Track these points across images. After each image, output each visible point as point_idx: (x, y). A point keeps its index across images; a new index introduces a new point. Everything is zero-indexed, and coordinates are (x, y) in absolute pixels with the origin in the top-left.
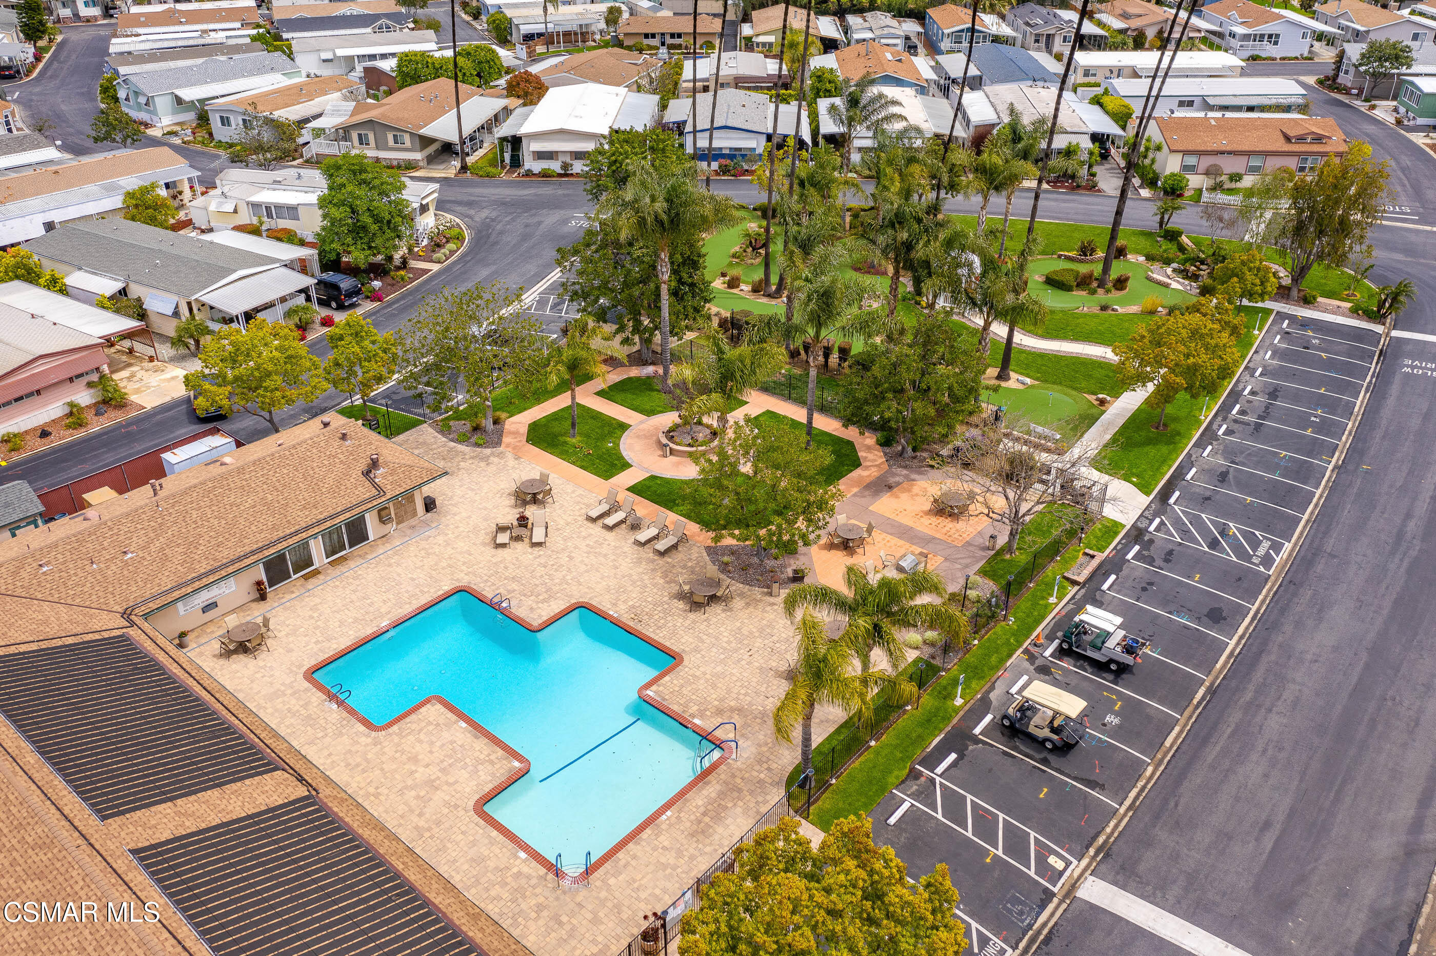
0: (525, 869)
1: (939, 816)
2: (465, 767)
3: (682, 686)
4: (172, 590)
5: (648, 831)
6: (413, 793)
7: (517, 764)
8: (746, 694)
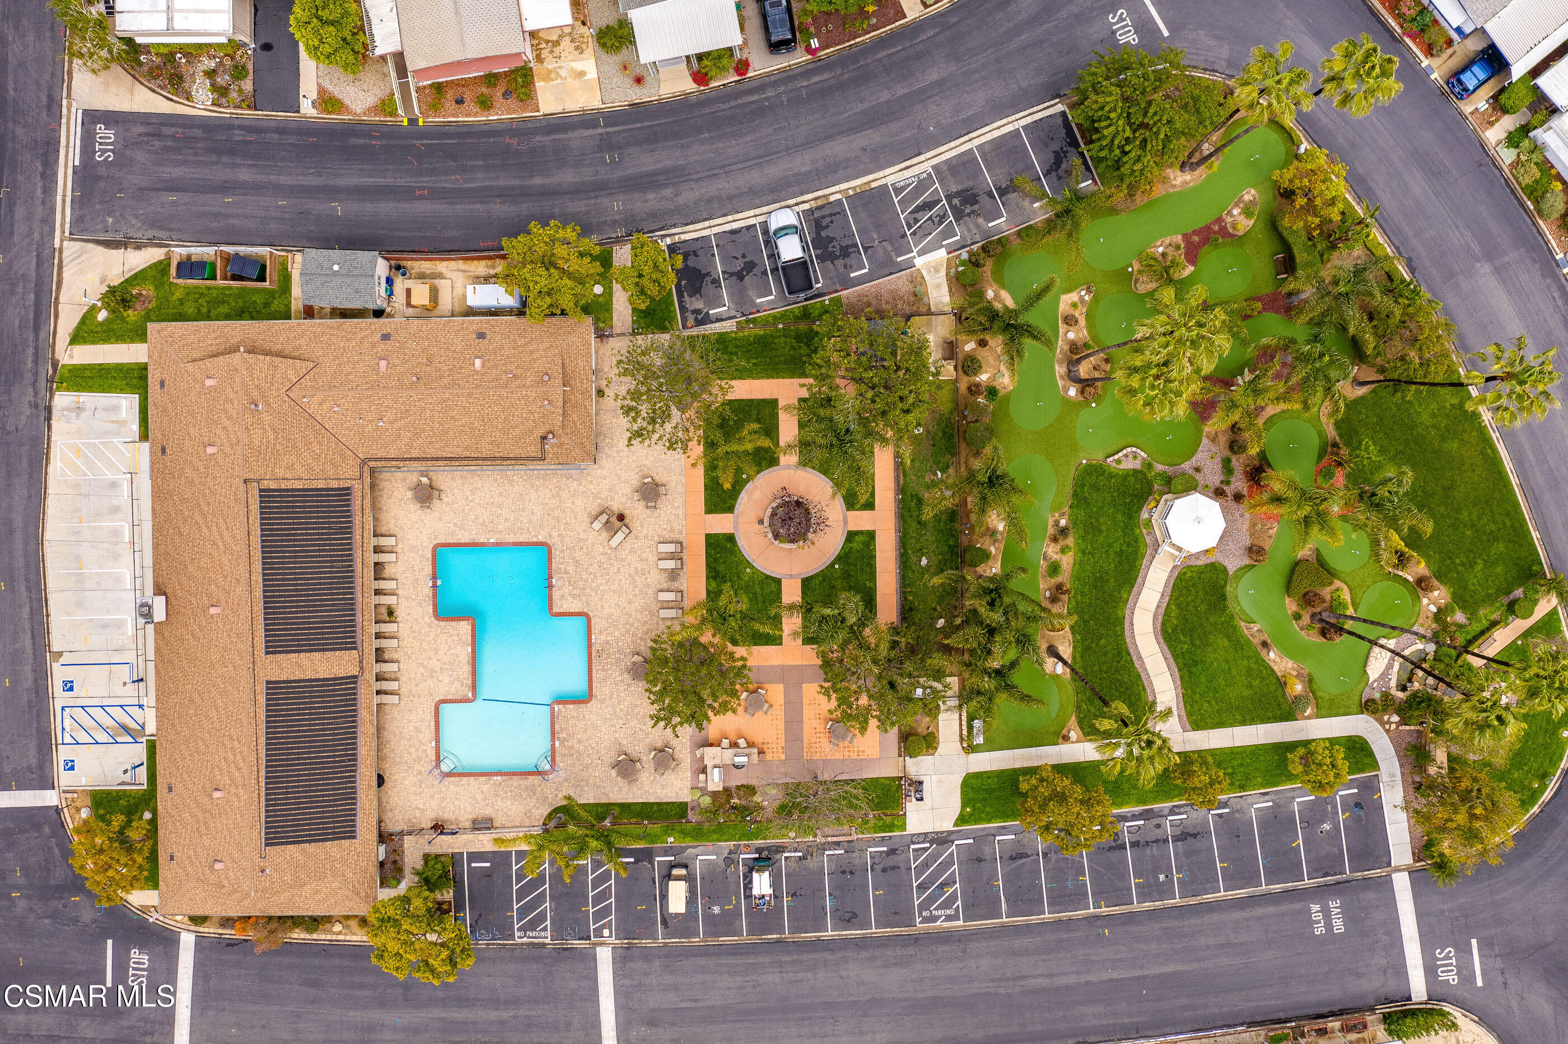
0: (429, 752)
1: (590, 878)
2: (450, 676)
3: (572, 717)
4: (393, 459)
5: (484, 778)
6: (422, 670)
7: (470, 695)
8: (593, 748)
